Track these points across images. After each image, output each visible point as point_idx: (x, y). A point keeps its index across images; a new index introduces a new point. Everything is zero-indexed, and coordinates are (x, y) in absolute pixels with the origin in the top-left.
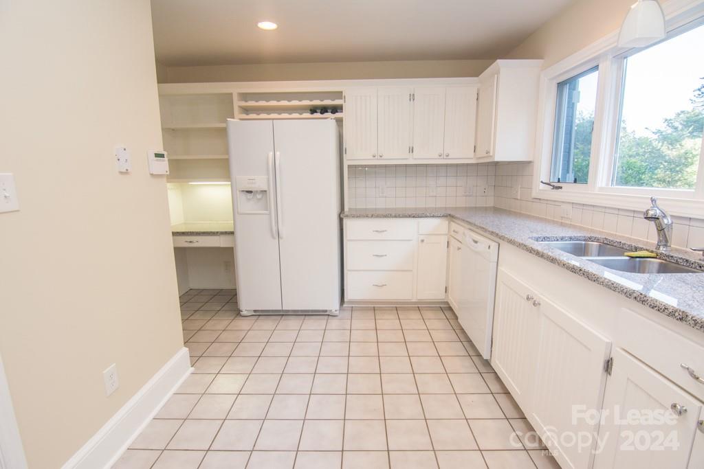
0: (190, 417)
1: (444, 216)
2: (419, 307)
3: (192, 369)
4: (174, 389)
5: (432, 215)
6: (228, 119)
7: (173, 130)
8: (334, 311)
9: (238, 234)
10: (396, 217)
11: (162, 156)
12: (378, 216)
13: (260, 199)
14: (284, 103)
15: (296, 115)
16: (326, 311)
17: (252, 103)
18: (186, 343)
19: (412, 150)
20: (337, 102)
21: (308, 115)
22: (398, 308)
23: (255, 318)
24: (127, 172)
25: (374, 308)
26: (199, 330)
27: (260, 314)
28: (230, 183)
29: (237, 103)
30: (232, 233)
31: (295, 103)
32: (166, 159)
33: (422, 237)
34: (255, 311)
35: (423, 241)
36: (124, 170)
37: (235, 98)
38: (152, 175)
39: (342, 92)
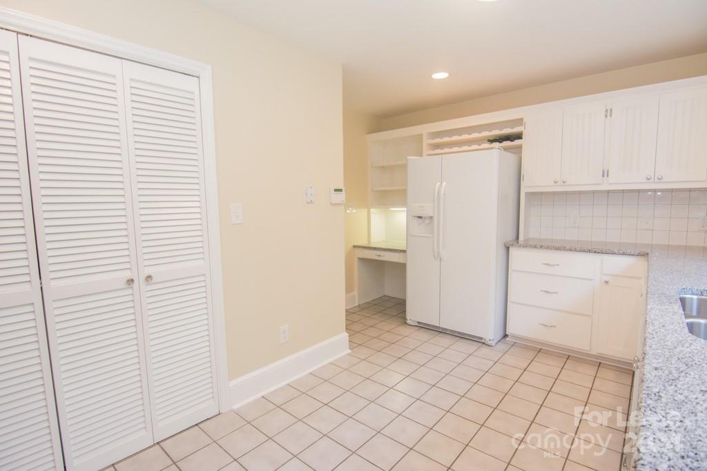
0: (330, 381)
1: (639, 255)
2: (600, 363)
3: (350, 351)
4: (331, 360)
5: (621, 252)
6: (409, 157)
7: (383, 167)
8: (488, 340)
9: (409, 252)
10: (571, 250)
11: (341, 190)
12: (548, 248)
13: (428, 224)
14: (465, 137)
15: (475, 147)
16: (481, 339)
17: (438, 140)
18: (347, 329)
19: (605, 174)
20: (516, 130)
21: (487, 145)
22: (569, 357)
23: (417, 328)
24: (312, 202)
25: (538, 350)
26: (372, 327)
27: (423, 327)
28: (405, 209)
29: (426, 141)
30: (404, 251)
31: (475, 135)
32: (343, 192)
33: (607, 278)
34: (419, 323)
35: (607, 282)
36: (309, 201)
37: (425, 137)
38: (331, 203)
39: (522, 119)
